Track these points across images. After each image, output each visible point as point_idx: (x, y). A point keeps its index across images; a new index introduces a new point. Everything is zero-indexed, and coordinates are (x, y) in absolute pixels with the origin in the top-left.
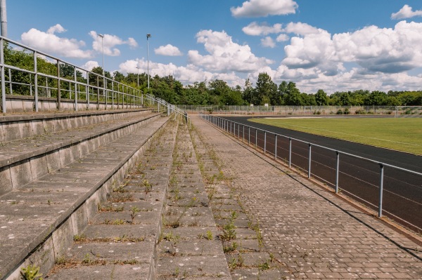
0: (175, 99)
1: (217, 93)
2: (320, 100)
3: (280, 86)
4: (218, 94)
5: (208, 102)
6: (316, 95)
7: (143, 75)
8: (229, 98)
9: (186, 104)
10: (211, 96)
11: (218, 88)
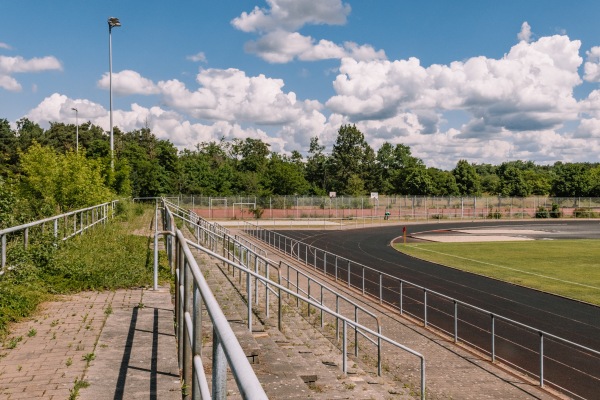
0: (159, 180)
1: (248, 166)
2: (463, 183)
3: (380, 152)
4: (253, 169)
5: (233, 186)
6: (454, 172)
7: (84, 127)
8: (278, 178)
9: (185, 191)
10: (238, 173)
11: (253, 157)
